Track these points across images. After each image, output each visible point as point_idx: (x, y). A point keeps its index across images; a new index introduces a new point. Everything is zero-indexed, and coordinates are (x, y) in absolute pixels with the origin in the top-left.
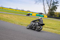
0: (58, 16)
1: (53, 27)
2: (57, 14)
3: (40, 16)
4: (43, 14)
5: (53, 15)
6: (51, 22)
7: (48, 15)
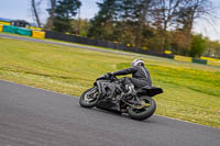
0: (84, 33)
1: (67, 75)
2: (82, 25)
3: (17, 33)
4: (30, 25)
5: (67, 28)
6: (59, 55)
7: (49, 30)
